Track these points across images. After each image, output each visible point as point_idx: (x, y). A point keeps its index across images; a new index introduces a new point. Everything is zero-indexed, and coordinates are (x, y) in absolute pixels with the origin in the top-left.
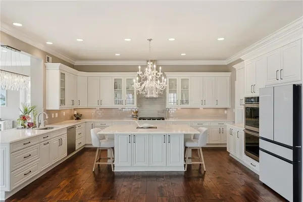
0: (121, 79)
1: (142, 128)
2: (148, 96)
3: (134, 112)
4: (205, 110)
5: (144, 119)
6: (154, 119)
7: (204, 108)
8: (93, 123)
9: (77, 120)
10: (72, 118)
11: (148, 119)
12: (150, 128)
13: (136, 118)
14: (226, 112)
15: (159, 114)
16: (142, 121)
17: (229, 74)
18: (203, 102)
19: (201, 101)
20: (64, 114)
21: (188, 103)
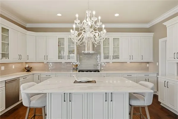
0: (64, 38)
1: (80, 82)
2: (86, 52)
3: (74, 65)
4: (131, 63)
5: (83, 71)
6: (91, 71)
7: (130, 62)
8: (39, 75)
9: (27, 72)
10: (23, 71)
11: (86, 72)
13: (76, 70)
14: (148, 65)
15: (95, 67)
16: (81, 73)
17: (152, 34)
18: (131, 57)
19: (129, 56)
20: (13, 68)
21: (118, 58)
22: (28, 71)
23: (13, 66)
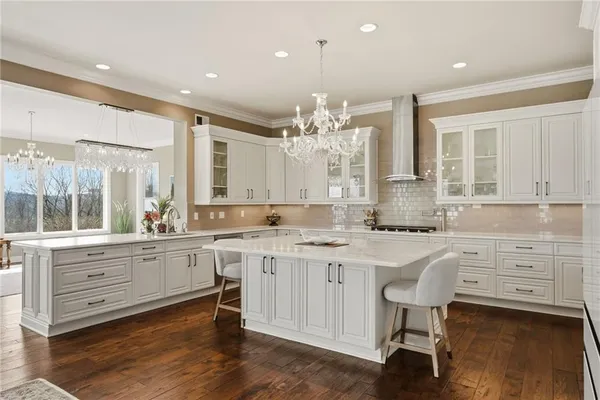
6: (413, 230)
8: (288, 232)
9: (271, 227)
12: (327, 244)
15: (426, 218)
19: (535, 185)
20: (243, 215)
21: (494, 191)
22: (273, 224)
23: (243, 212)
